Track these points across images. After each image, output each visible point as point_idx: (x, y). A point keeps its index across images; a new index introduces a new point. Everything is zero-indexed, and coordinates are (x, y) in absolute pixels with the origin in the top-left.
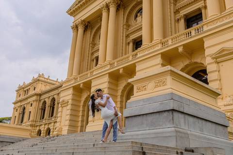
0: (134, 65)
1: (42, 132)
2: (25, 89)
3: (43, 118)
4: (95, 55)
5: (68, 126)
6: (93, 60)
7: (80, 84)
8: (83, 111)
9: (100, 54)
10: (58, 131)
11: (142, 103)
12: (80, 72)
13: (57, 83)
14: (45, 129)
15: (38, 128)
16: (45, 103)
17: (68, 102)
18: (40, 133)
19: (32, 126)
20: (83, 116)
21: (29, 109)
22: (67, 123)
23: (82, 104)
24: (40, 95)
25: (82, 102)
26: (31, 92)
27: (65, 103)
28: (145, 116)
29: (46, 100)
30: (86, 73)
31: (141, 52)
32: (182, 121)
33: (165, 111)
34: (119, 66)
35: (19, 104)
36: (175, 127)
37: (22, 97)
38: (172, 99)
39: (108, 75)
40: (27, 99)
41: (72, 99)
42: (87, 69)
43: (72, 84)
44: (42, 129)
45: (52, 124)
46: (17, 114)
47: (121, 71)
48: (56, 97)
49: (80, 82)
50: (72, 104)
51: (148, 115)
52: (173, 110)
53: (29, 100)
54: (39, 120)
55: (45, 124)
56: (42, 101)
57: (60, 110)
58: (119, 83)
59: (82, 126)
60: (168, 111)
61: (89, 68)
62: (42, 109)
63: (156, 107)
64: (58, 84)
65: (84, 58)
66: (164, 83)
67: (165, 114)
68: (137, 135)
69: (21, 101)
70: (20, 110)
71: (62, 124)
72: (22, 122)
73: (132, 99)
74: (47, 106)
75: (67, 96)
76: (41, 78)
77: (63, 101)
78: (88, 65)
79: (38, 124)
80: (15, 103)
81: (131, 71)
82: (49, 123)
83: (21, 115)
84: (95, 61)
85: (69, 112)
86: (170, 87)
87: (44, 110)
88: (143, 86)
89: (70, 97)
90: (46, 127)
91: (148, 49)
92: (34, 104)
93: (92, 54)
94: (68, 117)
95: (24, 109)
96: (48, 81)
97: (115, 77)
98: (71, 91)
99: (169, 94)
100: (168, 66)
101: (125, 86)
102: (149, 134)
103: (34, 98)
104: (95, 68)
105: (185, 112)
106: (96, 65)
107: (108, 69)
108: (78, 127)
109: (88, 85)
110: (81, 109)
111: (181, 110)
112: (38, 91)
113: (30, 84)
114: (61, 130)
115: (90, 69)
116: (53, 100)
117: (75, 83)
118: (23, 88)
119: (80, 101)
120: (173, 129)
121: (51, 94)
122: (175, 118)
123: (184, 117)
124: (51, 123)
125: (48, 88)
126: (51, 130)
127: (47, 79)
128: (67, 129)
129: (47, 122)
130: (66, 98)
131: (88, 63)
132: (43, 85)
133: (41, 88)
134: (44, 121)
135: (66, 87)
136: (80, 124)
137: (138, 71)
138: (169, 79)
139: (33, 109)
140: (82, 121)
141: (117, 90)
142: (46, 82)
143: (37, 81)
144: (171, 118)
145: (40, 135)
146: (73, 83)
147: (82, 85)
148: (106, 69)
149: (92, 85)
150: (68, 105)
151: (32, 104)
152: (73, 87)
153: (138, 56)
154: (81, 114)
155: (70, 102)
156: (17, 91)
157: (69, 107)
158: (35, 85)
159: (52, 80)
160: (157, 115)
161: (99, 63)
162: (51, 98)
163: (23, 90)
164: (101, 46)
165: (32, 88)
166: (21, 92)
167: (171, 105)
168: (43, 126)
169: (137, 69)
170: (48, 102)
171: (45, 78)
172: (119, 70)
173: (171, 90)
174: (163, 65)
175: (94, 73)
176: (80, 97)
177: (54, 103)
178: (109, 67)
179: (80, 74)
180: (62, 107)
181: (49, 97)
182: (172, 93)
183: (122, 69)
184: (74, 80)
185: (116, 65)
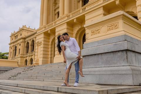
0: (84, 16)
1: (28, 61)
2: (16, 35)
3: (28, 52)
4: (57, 11)
6: (56, 14)
7: (48, 31)
8: (51, 48)
9: (60, 10)
12: (48, 22)
13: (35, 31)
14: (30, 59)
15: (25, 59)
16: (28, 43)
17: (41, 43)
18: (27, 62)
19: (21, 57)
20: (51, 51)
21: (19, 47)
22: (42, 56)
23: (50, 43)
24: (25, 38)
26: (19, 37)
29: (29, 41)
30: (52, 23)
31: (89, 6)
34: (74, 17)
35: (13, 45)
37: (14, 40)
38: (126, 40)
39: (66, 24)
40: (17, 41)
41: (44, 41)
42: (52, 20)
43: (43, 31)
44: (28, 59)
45: (34, 56)
46: (12, 50)
47: (75, 21)
48: (34, 39)
49: (48, 29)
50: (44, 44)
53: (18, 42)
54: (25, 54)
55: (29, 56)
56: (26, 42)
59: (51, 58)
60: (122, 51)
62: (27, 47)
65: (49, 13)
67: (119, 54)
69: (13, 43)
70: (13, 48)
71: (39, 57)
72: (15, 55)
74: (29, 45)
75: (40, 39)
76: (24, 28)
77: (38, 42)
78: (52, 18)
79: (25, 56)
80: (10, 44)
81: (81, 20)
82: (32, 55)
83: (14, 51)
84: (57, 15)
85: (42, 49)
87: (28, 47)
88: (97, 30)
89: (42, 39)
90: (30, 57)
91: (93, 4)
92: (22, 44)
93: (55, 10)
94: (42, 52)
95: (16, 47)
96: (30, 29)
97: (71, 25)
98: (42, 36)
101: (78, 30)
103: (21, 40)
104: (57, 19)
105: (136, 51)
106: (58, 18)
107: (66, 20)
109: (53, 31)
110: (50, 46)
112: (23, 36)
113: (18, 32)
114: (38, 60)
115: (54, 21)
116: (33, 41)
117: (45, 30)
118: (14, 35)
119: (49, 42)
121: (32, 37)
123: (135, 55)
125: (29, 34)
127: (28, 28)
128: (42, 59)
129: (30, 54)
131: (52, 16)
132: (26, 33)
133: (25, 34)
134: (28, 54)
135: (39, 33)
136: (50, 56)
138: (121, 22)
139: (21, 47)
140: (51, 54)
141: (73, 34)
142: (28, 30)
143: (22, 30)
148: (65, 20)
149: (56, 31)
151: (20, 44)
152: (44, 33)
153: (87, 9)
154: (50, 50)
156: (10, 37)
157: (42, 46)
158: (21, 32)
161: (60, 16)
162: (31, 40)
163: (14, 36)
164: (61, 5)
165: (19, 35)
166: (13, 37)
167: (126, 46)
168: (28, 57)
169: (86, 18)
170: (30, 43)
171: (27, 28)
172: (73, 20)
175: (57, 23)
176: (49, 39)
177: (34, 43)
178: (66, 18)
179: (47, 24)
180: (38, 46)
181: (31, 39)
182: (126, 35)
183: (76, 19)
184: (44, 28)
185: (71, 16)
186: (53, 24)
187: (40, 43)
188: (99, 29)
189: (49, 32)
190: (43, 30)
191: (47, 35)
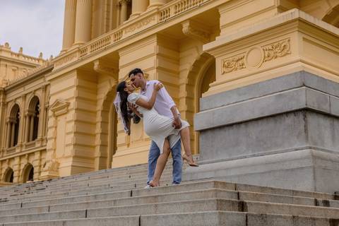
0: (215, 13)
1: (15, 174)
3: (15, 143)
5: (71, 159)
6: (120, 6)
7: (92, 63)
8: (104, 123)
10: (51, 169)
11: (235, 98)
12: (91, 34)
13: (41, 63)
14: (22, 167)
15: (5, 166)
16: (16, 109)
17: (68, 105)
18: (12, 178)
20: (104, 134)
22: (70, 151)
23: (100, 107)
24: (5, 92)
25: (101, 103)
27: (62, 108)
28: (243, 126)
29: (20, 102)
30: (105, 35)
32: (327, 133)
33: (287, 113)
34: (181, 17)
36: (310, 148)
38: (304, 85)
39: (155, 39)
41: (77, 98)
42: (108, 26)
43: (76, 63)
44: (15, 168)
45: (37, 156)
47: (186, 28)
48: (39, 94)
49: (94, 57)
50: (77, 109)
51: (250, 124)
52: (306, 111)
54: (6, 148)
55: (21, 157)
56: (11, 106)
57: (51, 122)
58: (182, 54)
59: (103, 158)
60: (295, 112)
61: (112, 24)
62: (11, 124)
63: (268, 105)
64: (42, 66)
66: (285, 50)
67: (289, 120)
68: (227, 169)
71: (59, 154)
73: (213, 89)
74: (21, 115)
75: (65, 90)
76: (3, 54)
77: (57, 103)
78: (108, 19)
79: (6, 156)
82: (29, 154)
84: (124, 7)
85: (71, 127)
86: (298, 58)
87: (15, 124)
88: (237, 58)
89: (72, 93)
90: (24, 162)
94: (70, 139)
96: (21, 59)
97: (172, 43)
98: (73, 80)
99: (296, 73)
100: (293, 10)
102: (253, 165)
104: (125, 24)
105: (333, 113)
106: (127, 18)
107: (155, 25)
108: (94, 159)
109: (111, 64)
110: (99, 118)
111: (325, 109)
114: (56, 166)
115: (114, 28)
116: (35, 101)
117: (82, 60)
119: (95, 102)
120: (307, 152)
121: (30, 88)
122: (310, 127)
123: (332, 125)
124: (33, 153)
125: (22, 74)
126: (36, 170)
127: (18, 55)
128: (71, 164)
129: (26, 151)
130: (64, 97)
131: (108, 12)
132: (9, 70)
134: (18, 151)
135: (60, 70)
136: (97, 153)
137: (225, 26)
138: (296, 40)
140: (103, 146)
141: (179, 73)
142: (16, 62)
144: (302, 127)
145: (11, 181)
146: (77, 61)
147: (97, 64)
148: (150, 25)
149: (120, 64)
150: (68, 111)
152: (78, 70)
154: (98, 130)
155: (73, 103)
157: (72, 115)
159: (28, 57)
160: (271, 124)
161: (133, 13)
162: (29, 98)
167: (302, 99)
168: (17, 161)
169: (222, 22)
170: (24, 107)
171: (12, 53)
172: (180, 25)
173: (300, 64)
174: (282, 9)
175: (124, 36)
176: (96, 92)
177: (37, 108)
178: (156, 20)
179: (90, 39)
180: (56, 117)
181: (26, 95)
182: (304, 71)
183: (188, 24)
184: (78, 55)
185: (172, 14)
186: (108, 39)
187: (63, 108)
188: (242, 55)
189: (96, 67)
190: (75, 59)
191: (89, 77)
